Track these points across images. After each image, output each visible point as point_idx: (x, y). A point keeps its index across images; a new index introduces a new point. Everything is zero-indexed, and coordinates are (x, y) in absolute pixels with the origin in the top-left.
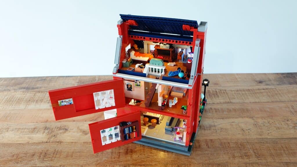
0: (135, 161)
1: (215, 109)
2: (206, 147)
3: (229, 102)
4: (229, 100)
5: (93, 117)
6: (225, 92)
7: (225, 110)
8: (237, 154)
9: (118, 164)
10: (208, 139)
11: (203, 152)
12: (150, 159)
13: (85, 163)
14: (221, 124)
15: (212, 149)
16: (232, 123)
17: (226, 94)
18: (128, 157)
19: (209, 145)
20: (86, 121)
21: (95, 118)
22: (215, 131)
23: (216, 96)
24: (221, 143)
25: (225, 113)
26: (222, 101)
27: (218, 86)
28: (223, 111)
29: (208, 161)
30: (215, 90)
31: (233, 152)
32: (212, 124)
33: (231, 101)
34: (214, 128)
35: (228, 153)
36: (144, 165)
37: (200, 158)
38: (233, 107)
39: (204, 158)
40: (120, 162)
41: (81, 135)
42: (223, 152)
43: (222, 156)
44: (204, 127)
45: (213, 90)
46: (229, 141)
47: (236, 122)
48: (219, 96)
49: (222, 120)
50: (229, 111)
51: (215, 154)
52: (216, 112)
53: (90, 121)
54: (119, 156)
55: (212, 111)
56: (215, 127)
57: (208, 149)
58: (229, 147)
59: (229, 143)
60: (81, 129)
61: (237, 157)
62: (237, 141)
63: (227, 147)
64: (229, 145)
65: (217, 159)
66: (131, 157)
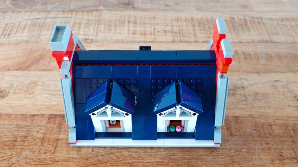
0: (84, 161)
1: (244, 53)
3: (269, 40)
4: (268, 37)
6: (260, 21)
7: (262, 56)
12: (115, 158)
14: (255, 84)
15: (237, 139)
16: (275, 83)
17: (262, 25)
19: (233, 129)
20: (9, 70)
22: (244, 99)
23: (245, 27)
24: (255, 125)
25: (262, 62)
26: (256, 38)
27: (247, 10)
28: (257, 57)
30: (243, 17)
31: (280, 146)
32: (239, 83)
33: (272, 38)
34: (242, 92)
35: (269, 148)
37: (214, 158)
38: (276, 50)
39: (222, 160)
40: (55, 163)
42: (260, 147)
43: (259, 155)
45: (239, 17)
46: (271, 122)
47: (282, 80)
48: (251, 28)
49: (256, 75)
50: (269, 57)
51: (244, 150)
52: (246, 58)
54: (55, 148)
55: (239, 58)
56: (244, 90)
57: (230, 138)
58: (270, 134)
59: (270, 126)
61: (288, 158)
62: (286, 122)
63: (268, 135)
64: (271, 130)
65: (248, 163)
66: (78, 151)
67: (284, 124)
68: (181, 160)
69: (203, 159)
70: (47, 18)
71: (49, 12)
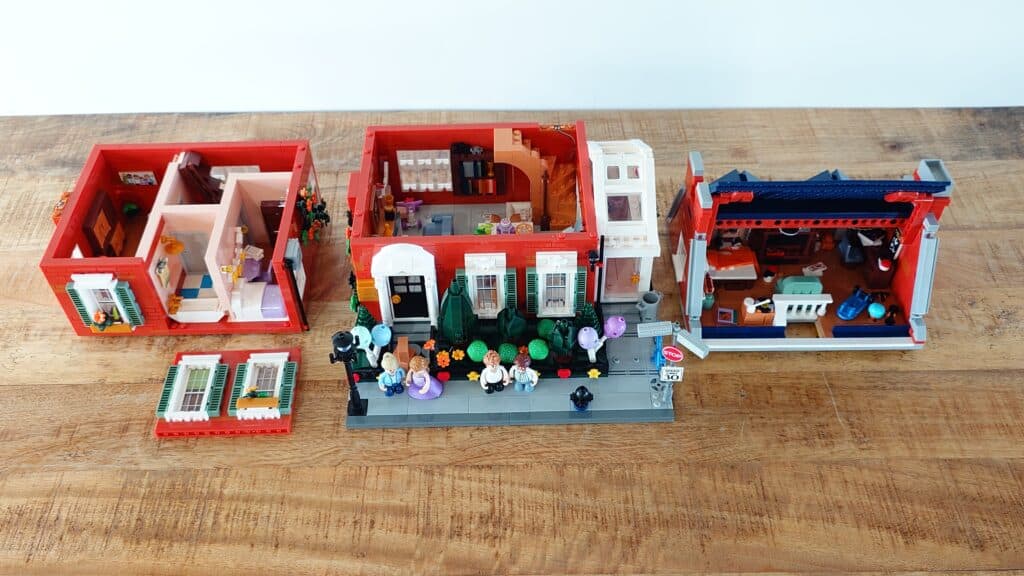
0: (461, 453)
2: (695, 402)
8: (795, 430)
9: (403, 462)
11: (683, 421)
13: (296, 460)
15: (711, 412)
18: (437, 440)
19: (705, 395)
24: (744, 388)
27: (744, 160)
29: (699, 455)
31: (782, 421)
35: (764, 424)
36: (489, 467)
37: (673, 443)
39: (686, 445)
40: (413, 458)
42: (749, 423)
43: (746, 435)
46: (771, 382)
51: (723, 429)
54: (408, 434)
57: (699, 410)
58: (768, 402)
59: (769, 388)
61: (793, 439)
62: (796, 381)
63: (762, 404)
64: (769, 396)
65: (728, 449)
66: (448, 437)
67: (792, 386)
68: (619, 446)
69: (654, 444)
70: (336, 187)
71: (337, 174)
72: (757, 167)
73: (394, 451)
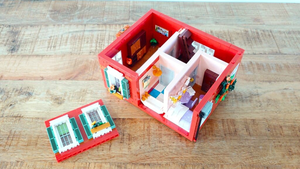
0: (135, 157)
1: (257, 64)
2: (246, 133)
3: (278, 52)
4: (277, 49)
5: (71, 73)
6: (270, 34)
7: (272, 67)
9: (107, 161)
10: (248, 118)
11: (242, 143)
12: (159, 154)
14: (268, 91)
15: (255, 138)
16: (285, 91)
17: (272, 37)
18: (124, 149)
19: (251, 130)
20: (60, 79)
21: (75, 74)
22: (259, 104)
23: (258, 40)
24: (269, 127)
25: (273, 72)
26: (267, 50)
27: (259, 23)
28: (269, 67)
29: (250, 161)
30: (256, 30)
31: (289, 144)
32: (254, 91)
33: (281, 50)
34: (257, 98)
35: (281, 146)
36: (149, 164)
37: (238, 154)
38: (285, 61)
39: (244, 155)
40: (112, 159)
41: (52, 105)
42: (273, 144)
43: (272, 151)
44: (241, 96)
45: (252, 30)
46: (281, 124)
47: (290, 88)
48: (263, 40)
49: (268, 84)
50: (279, 68)
51: (261, 147)
52: (259, 69)
53: (67, 80)
54: (110, 146)
55: (253, 68)
56: (258, 97)
57: (249, 137)
59: (281, 127)
60: (52, 93)
61: (295, 153)
62: (294, 124)
63: (279, 135)
64: (281, 131)
65: (264, 158)
66: (129, 148)
67: (292, 126)
68: (211, 155)
69: (228, 154)
70: (84, 31)
71: (85, 25)
72: (264, 26)
73: (103, 155)
